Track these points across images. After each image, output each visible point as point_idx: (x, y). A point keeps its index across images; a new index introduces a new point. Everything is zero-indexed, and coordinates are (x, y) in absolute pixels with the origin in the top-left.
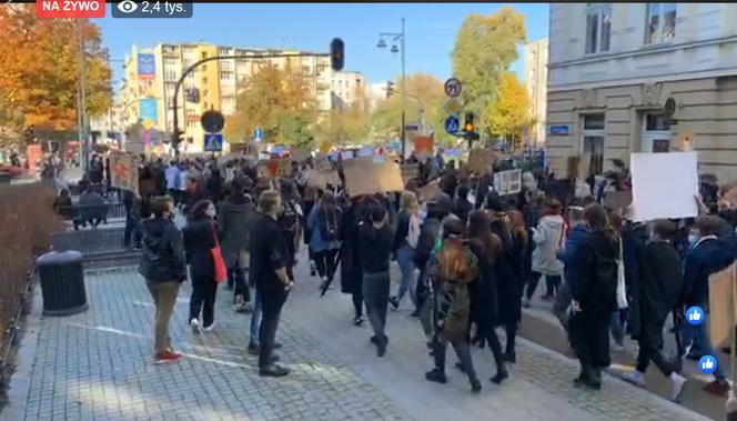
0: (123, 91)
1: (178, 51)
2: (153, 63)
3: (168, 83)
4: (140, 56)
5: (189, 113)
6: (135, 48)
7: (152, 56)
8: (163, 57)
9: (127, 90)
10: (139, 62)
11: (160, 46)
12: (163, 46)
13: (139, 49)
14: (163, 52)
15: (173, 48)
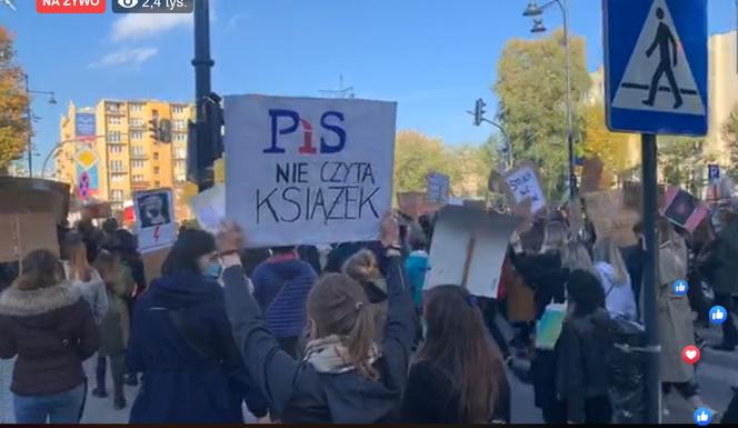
0: (58, 158)
1: (123, 108)
2: (94, 124)
3: (112, 145)
4: (77, 115)
5: (136, 179)
6: (72, 106)
7: (93, 116)
8: (106, 116)
9: (63, 157)
10: (77, 123)
11: (102, 103)
12: (106, 103)
13: (76, 109)
14: (107, 109)
15: (118, 105)
